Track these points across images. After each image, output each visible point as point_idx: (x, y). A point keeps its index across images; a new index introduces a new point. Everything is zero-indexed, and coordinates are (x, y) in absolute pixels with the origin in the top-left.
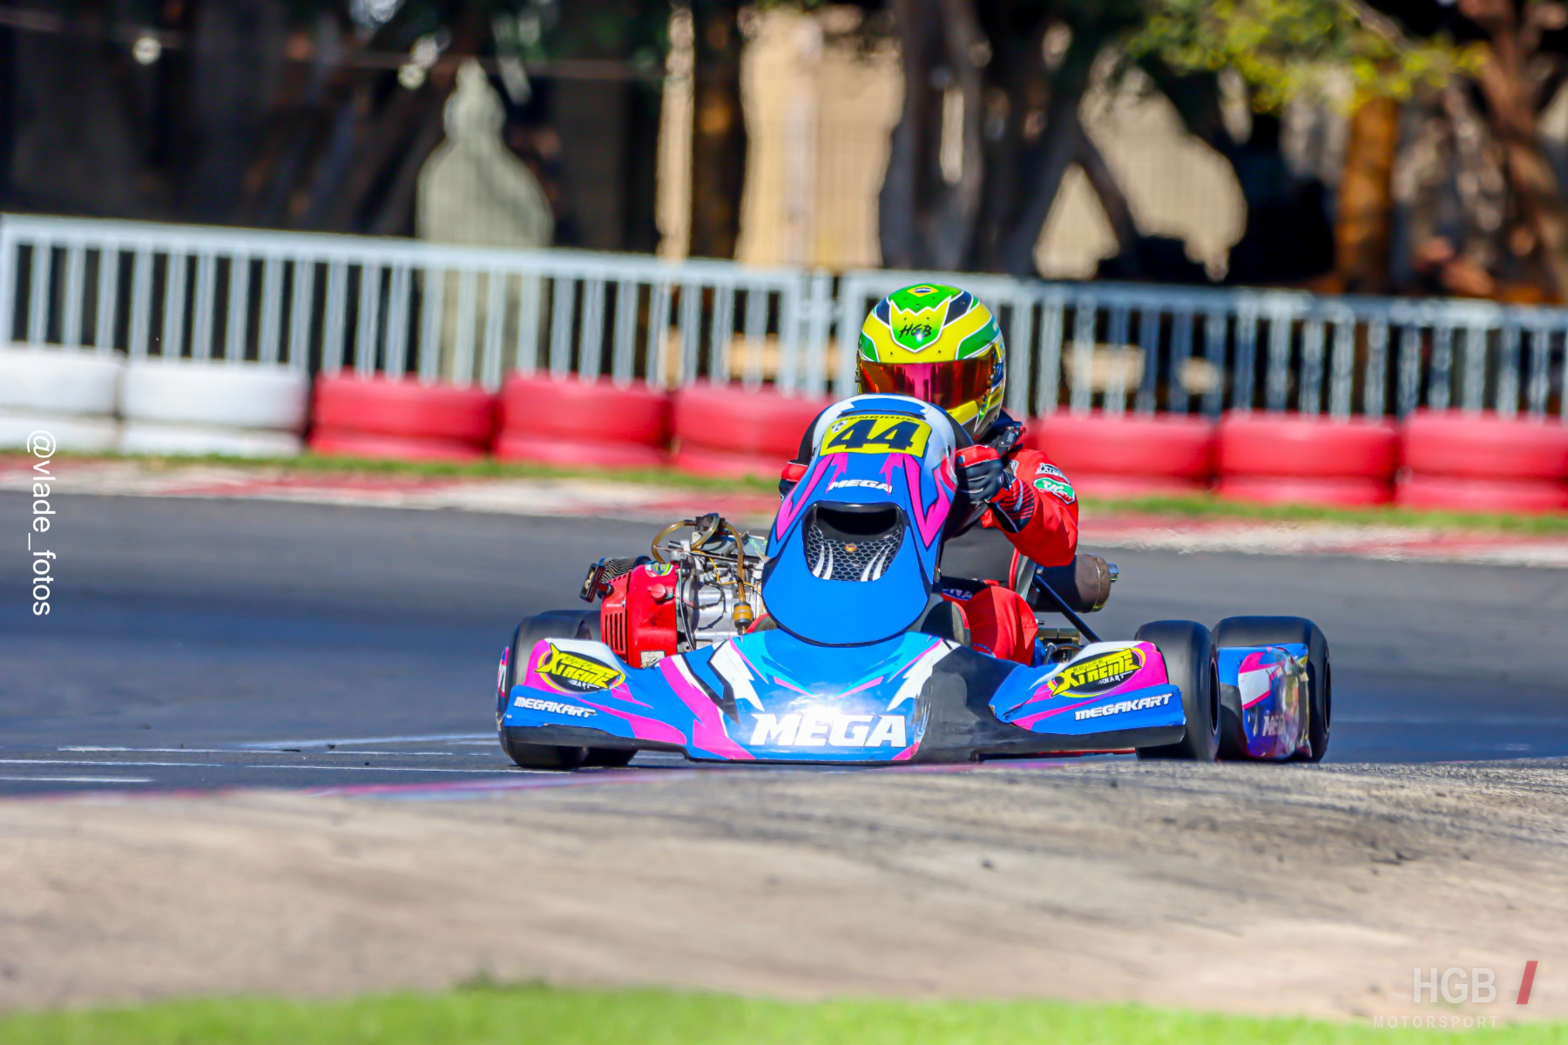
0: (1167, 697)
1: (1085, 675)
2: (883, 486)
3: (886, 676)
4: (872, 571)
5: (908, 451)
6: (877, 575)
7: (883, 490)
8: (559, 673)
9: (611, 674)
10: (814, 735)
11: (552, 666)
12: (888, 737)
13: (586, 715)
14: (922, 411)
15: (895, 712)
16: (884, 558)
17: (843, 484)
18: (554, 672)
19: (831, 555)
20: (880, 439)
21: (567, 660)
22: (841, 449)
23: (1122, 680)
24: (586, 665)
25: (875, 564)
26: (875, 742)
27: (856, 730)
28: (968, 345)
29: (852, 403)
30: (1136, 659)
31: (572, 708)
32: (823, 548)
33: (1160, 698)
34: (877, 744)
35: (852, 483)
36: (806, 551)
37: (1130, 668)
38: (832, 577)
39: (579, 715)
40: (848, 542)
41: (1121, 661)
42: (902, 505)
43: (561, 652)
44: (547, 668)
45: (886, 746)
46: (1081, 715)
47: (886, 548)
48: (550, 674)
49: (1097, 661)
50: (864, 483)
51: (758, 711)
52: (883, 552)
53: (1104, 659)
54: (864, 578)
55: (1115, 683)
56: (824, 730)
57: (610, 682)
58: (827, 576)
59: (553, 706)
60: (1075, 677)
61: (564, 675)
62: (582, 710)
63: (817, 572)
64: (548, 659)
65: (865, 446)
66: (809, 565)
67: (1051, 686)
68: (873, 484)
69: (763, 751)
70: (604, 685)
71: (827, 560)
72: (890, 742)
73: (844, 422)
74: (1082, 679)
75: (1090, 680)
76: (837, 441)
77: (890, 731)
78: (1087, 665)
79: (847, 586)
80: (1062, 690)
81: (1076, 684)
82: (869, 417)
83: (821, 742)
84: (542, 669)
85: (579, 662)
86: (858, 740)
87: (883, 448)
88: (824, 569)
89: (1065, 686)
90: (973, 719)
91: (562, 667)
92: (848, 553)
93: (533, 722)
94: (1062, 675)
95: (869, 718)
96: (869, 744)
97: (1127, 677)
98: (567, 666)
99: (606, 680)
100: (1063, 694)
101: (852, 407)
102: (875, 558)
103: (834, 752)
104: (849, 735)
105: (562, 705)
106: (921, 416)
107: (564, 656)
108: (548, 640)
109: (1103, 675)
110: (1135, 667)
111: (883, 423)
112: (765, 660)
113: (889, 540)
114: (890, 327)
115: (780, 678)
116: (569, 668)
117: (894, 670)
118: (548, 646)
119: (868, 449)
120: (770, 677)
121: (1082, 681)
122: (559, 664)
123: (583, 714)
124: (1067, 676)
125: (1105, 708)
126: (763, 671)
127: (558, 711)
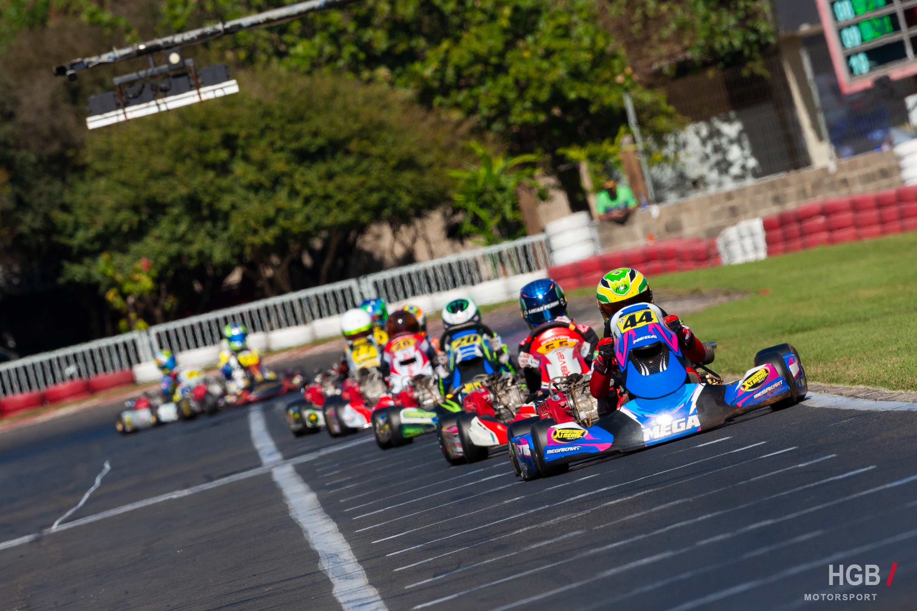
0: (781, 381)
1: (752, 381)
2: (653, 336)
3: (685, 402)
4: (663, 367)
5: (653, 321)
6: (665, 368)
7: (654, 338)
8: (561, 437)
9: (582, 432)
10: (667, 431)
11: (558, 435)
12: (693, 424)
13: (578, 449)
14: (648, 306)
15: (693, 414)
16: (664, 362)
17: (638, 340)
18: (559, 437)
19: (645, 366)
20: (641, 320)
21: (563, 432)
22: (629, 328)
23: (765, 380)
24: (571, 431)
25: (662, 365)
26: (689, 427)
27: (681, 425)
28: (641, 288)
29: (622, 311)
30: (767, 371)
31: (571, 448)
32: (641, 365)
33: (779, 383)
34: (690, 427)
35: (641, 339)
36: (636, 368)
37: (766, 375)
38: (650, 374)
39: (575, 449)
40: (649, 360)
41: (762, 373)
42: (663, 341)
43: (559, 430)
44: (556, 437)
45: (693, 427)
46: (756, 396)
47: (663, 357)
48: (557, 439)
49: (754, 375)
50: (646, 337)
51: (644, 429)
52: (663, 359)
53: (756, 374)
54: (661, 370)
55: (763, 381)
56: (669, 428)
57: (583, 434)
58: (648, 374)
59: (563, 450)
60: (749, 383)
61: (564, 437)
62: (576, 447)
63: (643, 374)
64: (555, 433)
65: (637, 324)
66: (639, 372)
67: (742, 389)
68: (649, 337)
69: (649, 442)
70: (581, 437)
71: (645, 369)
72: (694, 426)
73: (624, 319)
74: (751, 383)
75: (755, 383)
76: (626, 326)
77: (693, 422)
78: (751, 378)
79: (656, 376)
80: (747, 389)
81: (750, 386)
82: (632, 314)
83: (670, 433)
84: (554, 438)
85: (568, 431)
86: (683, 428)
87: (644, 324)
88: (645, 372)
89: (747, 388)
90: (721, 409)
91: (562, 435)
92: (651, 364)
93: (558, 457)
94: (744, 384)
95: (684, 419)
96: (687, 428)
97: (766, 378)
98: (563, 434)
99: (581, 434)
100: (748, 391)
101: (622, 313)
102: (661, 363)
103: (675, 435)
104: (679, 427)
105: (567, 448)
106: (648, 308)
107: (561, 431)
108: (552, 427)
109: (758, 380)
110: (767, 374)
111: (638, 315)
112: (639, 409)
113: (662, 354)
114: (611, 289)
115: (647, 415)
116: (565, 434)
117: (687, 399)
118: (553, 429)
119: (639, 325)
120: (643, 415)
121: (752, 384)
122: (560, 434)
123: (576, 449)
124: (746, 383)
125: (763, 391)
126: (639, 413)
127: (566, 451)
